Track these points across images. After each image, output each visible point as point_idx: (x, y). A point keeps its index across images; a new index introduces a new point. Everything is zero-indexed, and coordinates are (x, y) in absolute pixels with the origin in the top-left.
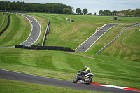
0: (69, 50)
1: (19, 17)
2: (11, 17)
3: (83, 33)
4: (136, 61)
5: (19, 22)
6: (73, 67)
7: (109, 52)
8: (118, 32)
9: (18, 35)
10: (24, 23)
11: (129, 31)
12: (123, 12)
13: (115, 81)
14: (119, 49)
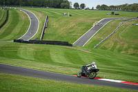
0: (66, 44)
1: (18, 11)
2: (10, 11)
3: (80, 28)
4: (133, 55)
5: (18, 16)
6: (71, 61)
7: (106, 46)
8: (115, 27)
9: (17, 30)
10: (22, 17)
11: (126, 26)
12: (120, 6)
13: (112, 75)
14: (116, 43)
